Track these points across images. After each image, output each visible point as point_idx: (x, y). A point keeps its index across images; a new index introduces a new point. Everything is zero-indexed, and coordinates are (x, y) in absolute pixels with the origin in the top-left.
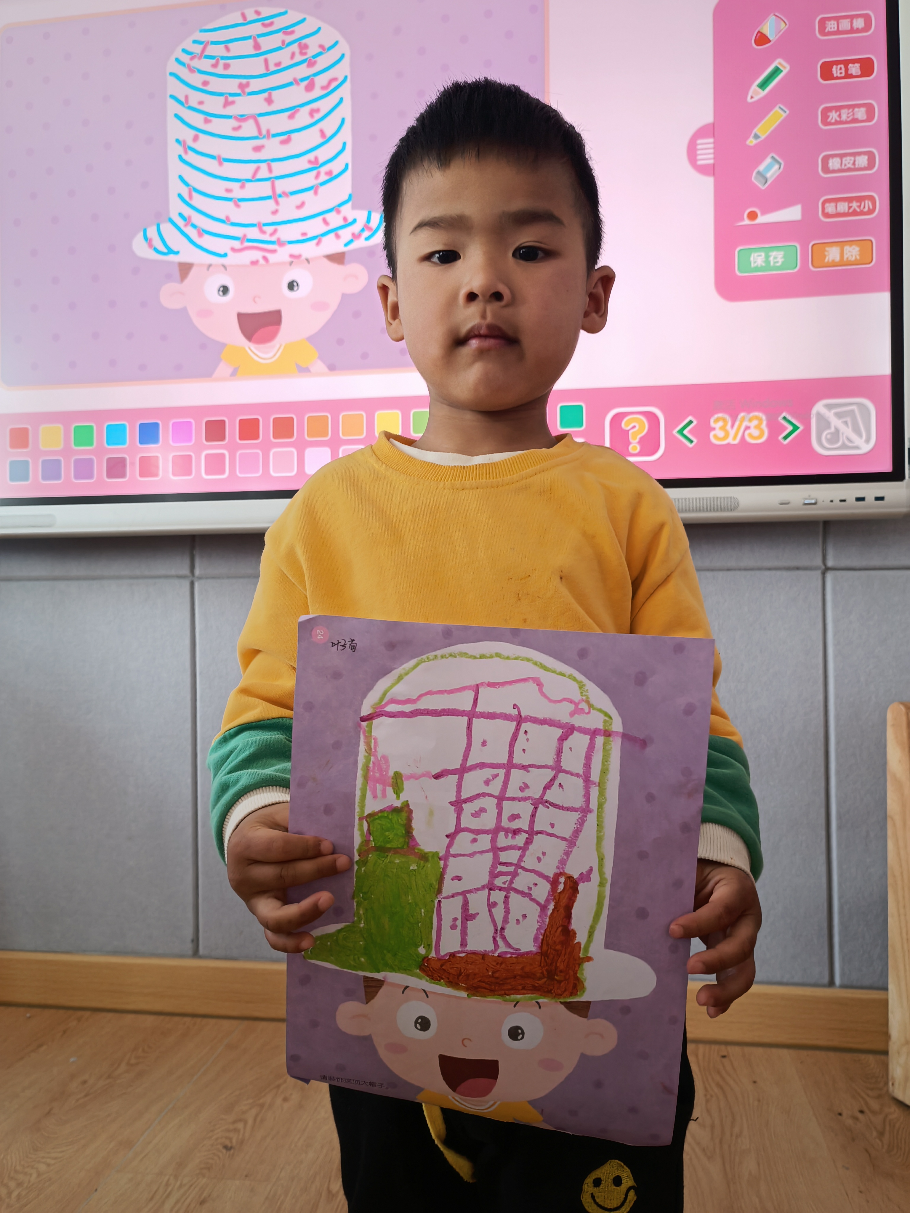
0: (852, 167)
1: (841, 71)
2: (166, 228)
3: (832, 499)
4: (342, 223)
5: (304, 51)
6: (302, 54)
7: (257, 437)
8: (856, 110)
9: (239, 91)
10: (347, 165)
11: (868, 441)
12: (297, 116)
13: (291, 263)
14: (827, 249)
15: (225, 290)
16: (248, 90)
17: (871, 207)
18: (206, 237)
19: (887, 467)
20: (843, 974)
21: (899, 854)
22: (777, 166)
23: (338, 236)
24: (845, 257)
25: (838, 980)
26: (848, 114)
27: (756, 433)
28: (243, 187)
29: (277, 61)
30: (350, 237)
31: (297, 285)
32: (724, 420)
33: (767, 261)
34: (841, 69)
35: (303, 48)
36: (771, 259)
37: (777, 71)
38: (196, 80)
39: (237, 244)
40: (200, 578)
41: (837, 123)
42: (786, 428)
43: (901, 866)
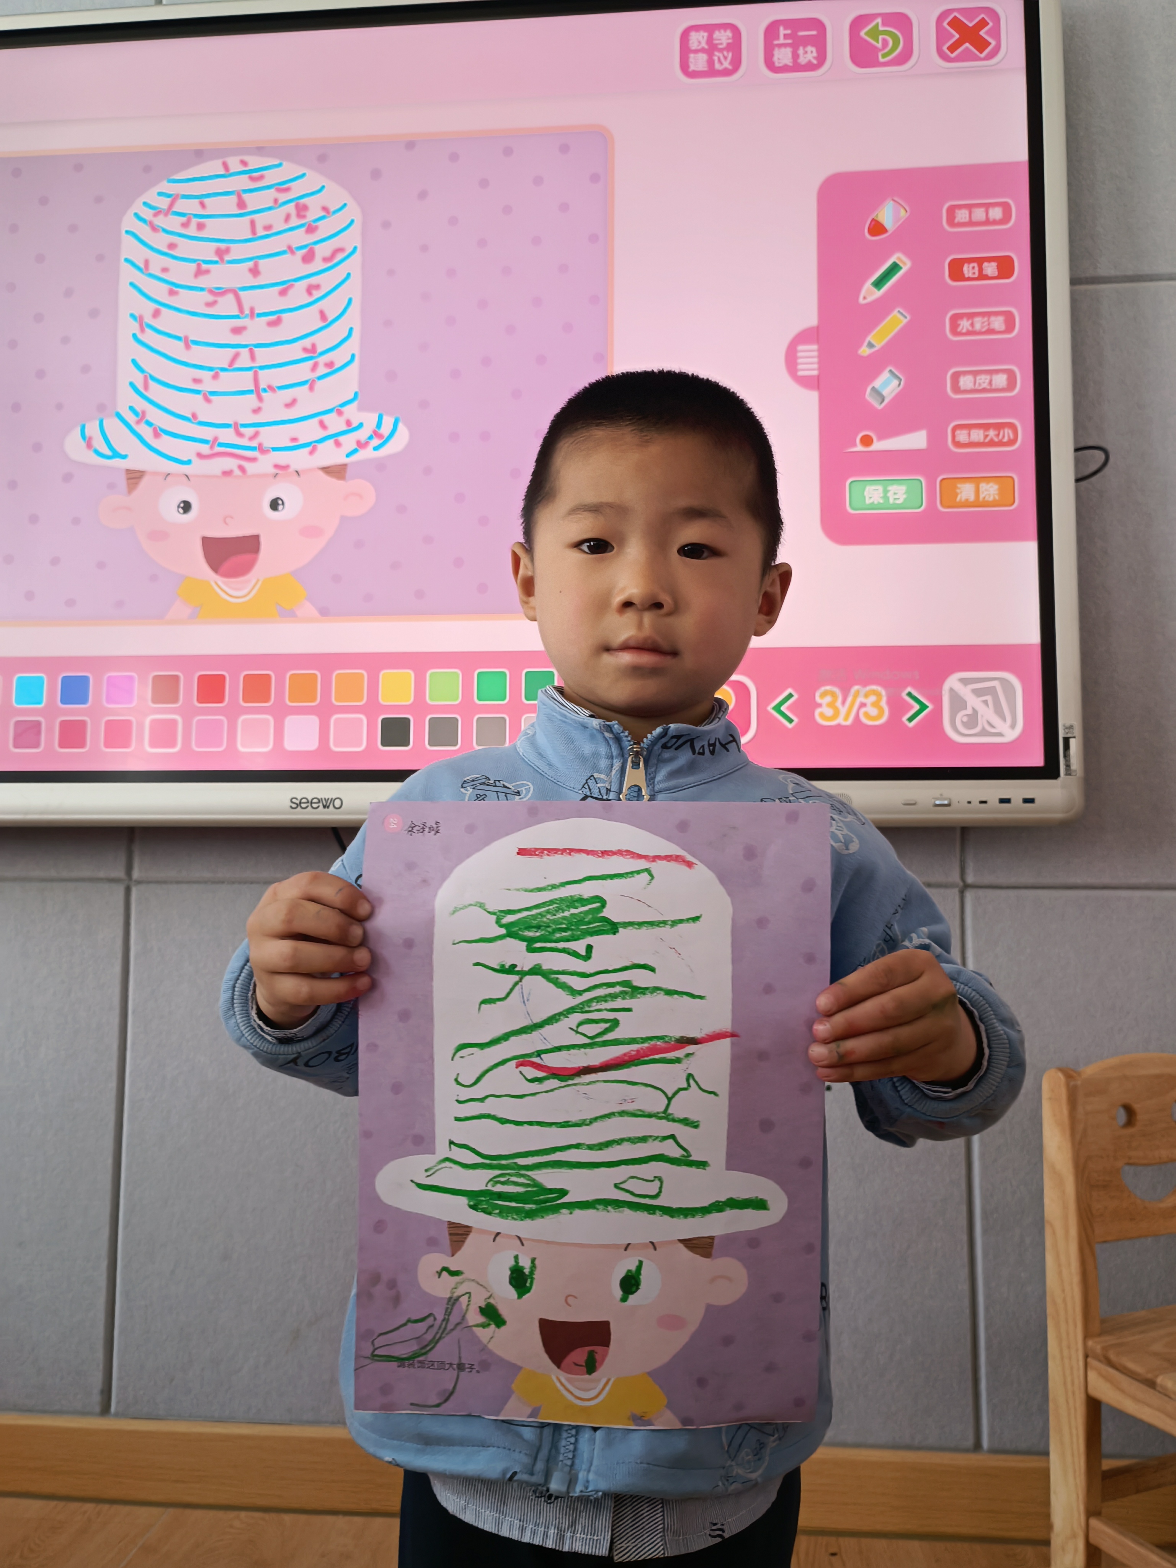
0: (988, 387)
1: (974, 271)
2: (112, 425)
3: (969, 800)
4: (344, 427)
5: (302, 213)
6: (300, 216)
7: (221, 701)
8: (993, 318)
9: (216, 259)
10: (353, 356)
11: (1013, 726)
12: (291, 292)
13: (276, 475)
14: (959, 485)
15: (186, 507)
16: (227, 258)
17: (1012, 436)
18: (165, 437)
19: (1037, 760)
20: (992, 1434)
21: (1060, 1273)
22: (895, 382)
23: (338, 444)
24: (981, 496)
25: (985, 1443)
26: (983, 323)
27: (873, 711)
28: (216, 376)
29: (267, 223)
30: (355, 446)
31: (283, 504)
32: (833, 694)
33: (886, 497)
34: (973, 268)
35: (301, 210)
36: (890, 494)
37: (895, 268)
38: (161, 241)
39: (205, 449)
40: (139, 882)
41: (969, 333)
42: (912, 707)
43: (1063, 1291)
